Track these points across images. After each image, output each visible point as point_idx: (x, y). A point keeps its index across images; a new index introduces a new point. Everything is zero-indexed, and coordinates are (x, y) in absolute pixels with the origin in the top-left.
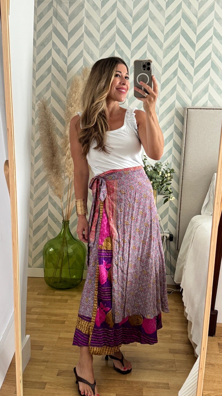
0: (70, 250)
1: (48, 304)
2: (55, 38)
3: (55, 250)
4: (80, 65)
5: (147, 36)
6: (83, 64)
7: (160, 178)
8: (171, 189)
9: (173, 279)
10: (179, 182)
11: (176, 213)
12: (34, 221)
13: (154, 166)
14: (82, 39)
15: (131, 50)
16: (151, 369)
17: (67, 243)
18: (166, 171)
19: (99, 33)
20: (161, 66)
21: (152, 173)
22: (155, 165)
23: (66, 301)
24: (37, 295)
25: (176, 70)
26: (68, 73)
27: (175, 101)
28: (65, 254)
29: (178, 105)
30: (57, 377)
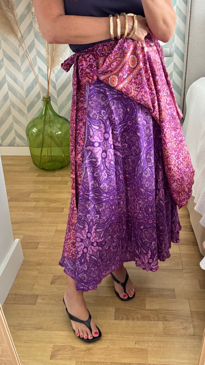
1: (47, 187)
10: (185, 40)
11: (181, 77)
12: (26, 97)
24: (37, 176)
30: (51, 285)
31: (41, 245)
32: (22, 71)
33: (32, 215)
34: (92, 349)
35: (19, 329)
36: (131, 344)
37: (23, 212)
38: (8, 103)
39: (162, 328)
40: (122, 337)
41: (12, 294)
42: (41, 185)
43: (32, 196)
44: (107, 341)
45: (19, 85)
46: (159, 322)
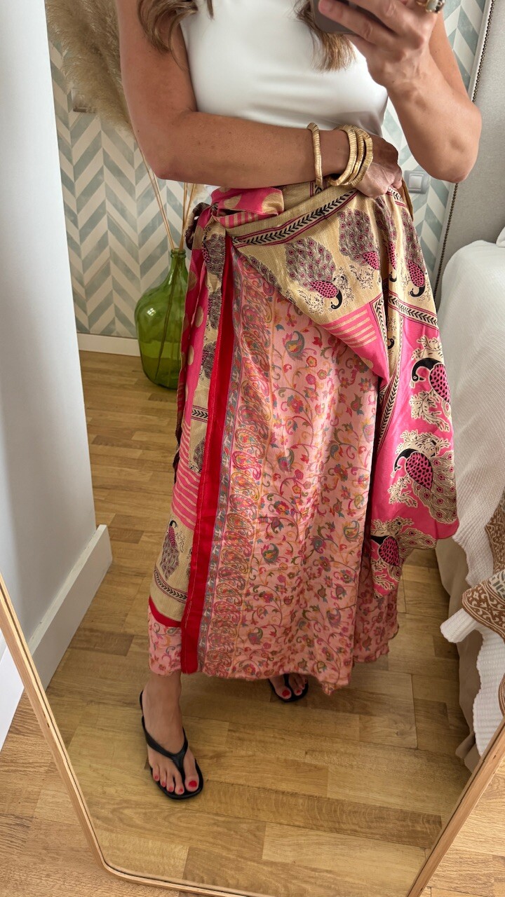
11: (438, 234)
24: (149, 399)
31: (146, 536)
32: (137, 197)
33: (135, 474)
34: (225, 756)
35: (92, 701)
36: (298, 753)
37: (119, 467)
38: (105, 254)
39: (358, 728)
40: (283, 739)
41: (85, 629)
42: (155, 417)
43: (137, 437)
44: (254, 743)
45: (129, 223)
46: (352, 715)
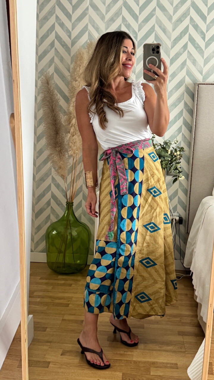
0: (74, 233)
1: (50, 288)
2: (58, 12)
3: (58, 233)
4: (84, 39)
5: (155, 8)
6: (87, 39)
7: (169, 156)
8: (180, 168)
9: (183, 264)
10: (189, 163)
12: (37, 203)
13: (163, 144)
14: (86, 12)
15: (139, 23)
16: (159, 350)
17: (71, 225)
18: (175, 149)
19: (105, 6)
20: (170, 40)
21: (160, 150)
22: (164, 142)
23: (70, 285)
24: (40, 279)
25: (186, 44)
26: (72, 47)
27: (185, 76)
28: (69, 237)
29: (188, 80)
30: (61, 356)
31: (48, 329)
33: (38, 308)
42: (44, 286)
43: (35, 294)
